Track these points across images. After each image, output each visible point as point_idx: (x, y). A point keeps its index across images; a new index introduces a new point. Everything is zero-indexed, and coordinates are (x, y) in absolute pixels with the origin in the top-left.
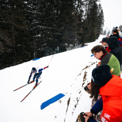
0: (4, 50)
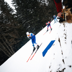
0: (16, 42)
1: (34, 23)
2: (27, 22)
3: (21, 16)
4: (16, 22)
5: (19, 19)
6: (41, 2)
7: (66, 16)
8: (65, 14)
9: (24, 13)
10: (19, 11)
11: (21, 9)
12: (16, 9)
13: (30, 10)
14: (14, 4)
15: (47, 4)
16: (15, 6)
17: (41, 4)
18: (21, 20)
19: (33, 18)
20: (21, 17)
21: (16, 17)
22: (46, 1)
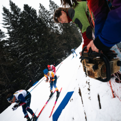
1: (38, 58)
2: (27, 55)
3: (17, 44)
5: (13, 49)
6: (52, 27)
8: (85, 67)
9: (22, 40)
10: (14, 36)
11: (18, 34)
12: (9, 33)
13: (33, 37)
14: (6, 24)
15: (60, 31)
16: (7, 28)
17: (52, 31)
19: (38, 51)
20: (17, 46)
21: (8, 45)
22: (59, 27)
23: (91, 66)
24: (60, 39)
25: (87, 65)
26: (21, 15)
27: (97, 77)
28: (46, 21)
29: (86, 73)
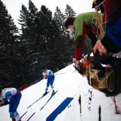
1: (45, 58)
2: (35, 54)
3: (27, 41)
4: (15, 48)
5: (23, 45)
7: (91, 79)
8: (89, 74)
9: (33, 38)
10: (27, 33)
11: (31, 32)
12: (23, 29)
13: (44, 37)
14: (21, 21)
16: (22, 24)
18: (26, 48)
19: (46, 51)
21: (19, 40)
22: (71, 32)
23: (96, 72)
24: (70, 43)
25: (91, 71)
26: (37, 15)
27: (102, 88)
28: (59, 24)
29: (89, 82)
